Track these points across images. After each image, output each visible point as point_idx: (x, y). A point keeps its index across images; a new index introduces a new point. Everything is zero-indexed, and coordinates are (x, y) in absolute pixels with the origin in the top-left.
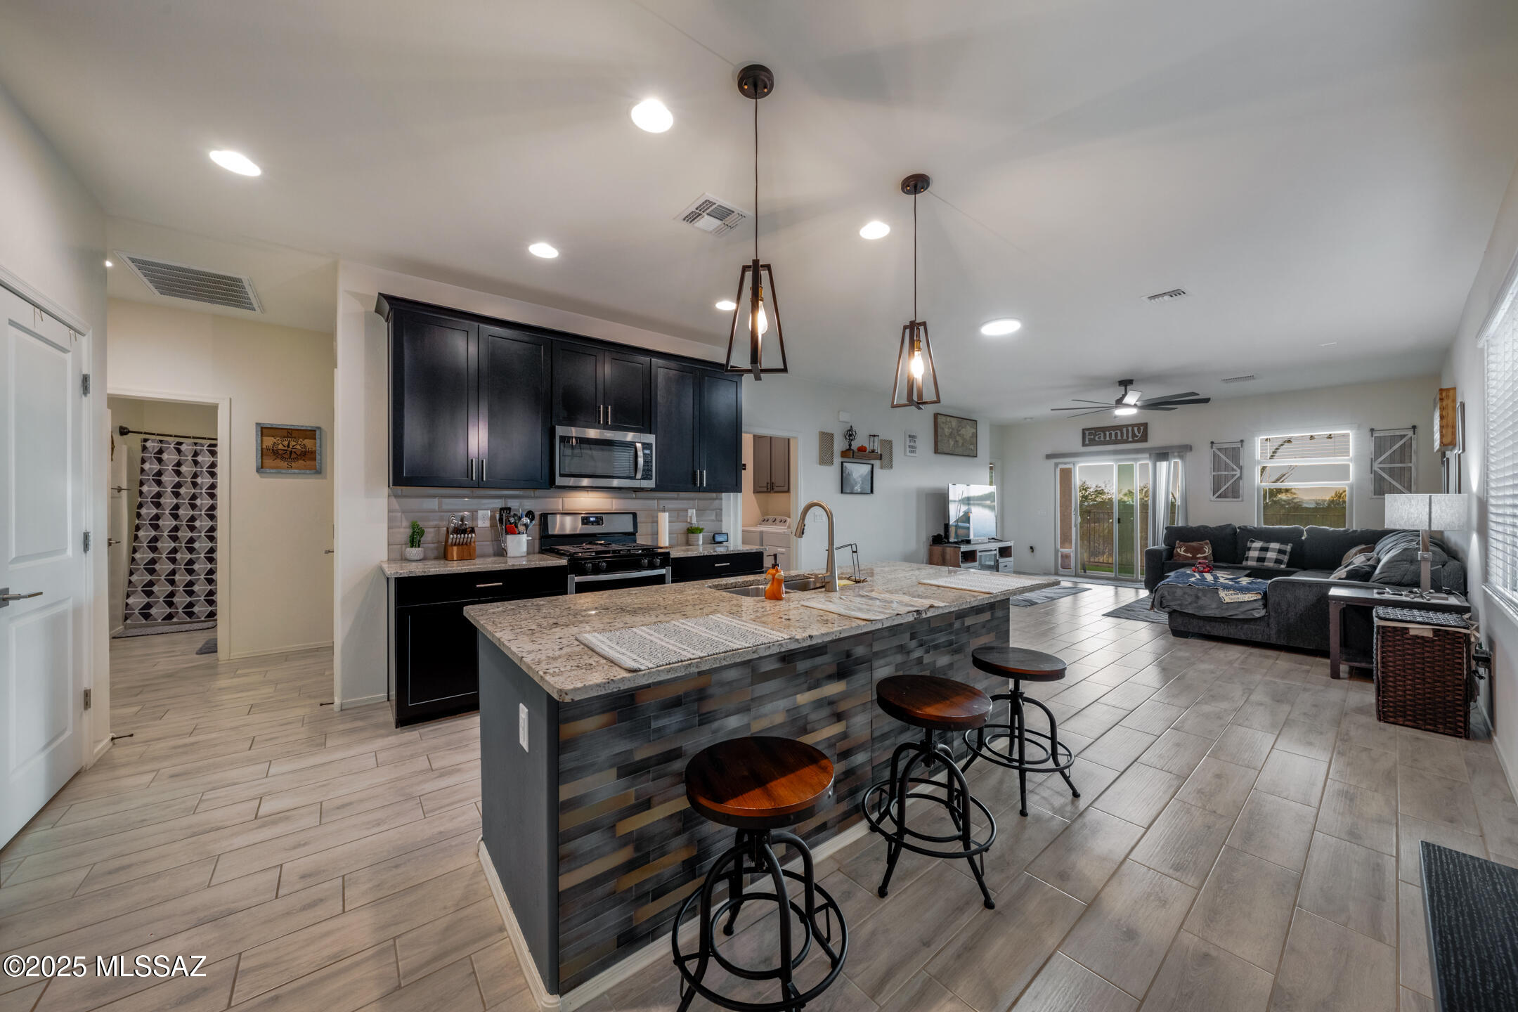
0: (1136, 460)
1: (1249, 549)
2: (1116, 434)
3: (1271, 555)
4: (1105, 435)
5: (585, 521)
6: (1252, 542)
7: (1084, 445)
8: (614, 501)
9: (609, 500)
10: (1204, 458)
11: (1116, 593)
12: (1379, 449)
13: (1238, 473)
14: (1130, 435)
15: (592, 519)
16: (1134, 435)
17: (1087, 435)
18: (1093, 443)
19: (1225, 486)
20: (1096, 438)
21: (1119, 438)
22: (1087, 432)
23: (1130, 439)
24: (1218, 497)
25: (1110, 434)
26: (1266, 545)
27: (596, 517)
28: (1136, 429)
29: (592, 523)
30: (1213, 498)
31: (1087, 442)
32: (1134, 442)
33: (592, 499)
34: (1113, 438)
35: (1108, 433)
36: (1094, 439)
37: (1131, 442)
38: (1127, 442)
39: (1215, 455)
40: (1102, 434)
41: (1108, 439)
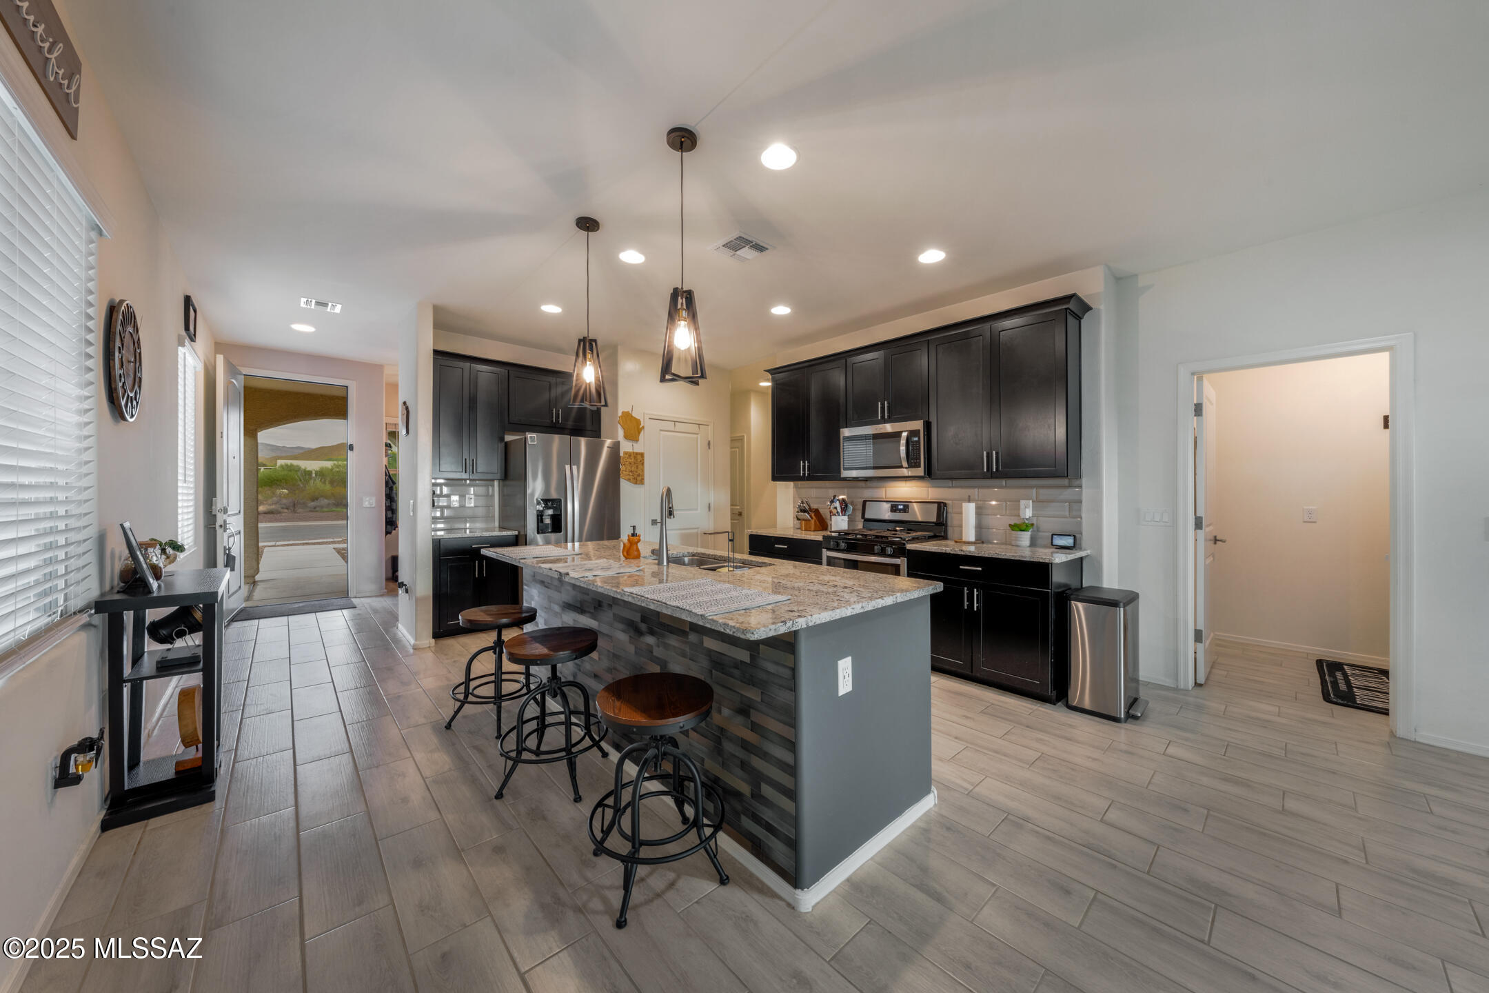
5: (894, 509)
8: (930, 489)
9: (925, 489)
15: (901, 507)
27: (904, 506)
29: (900, 511)
33: (910, 489)
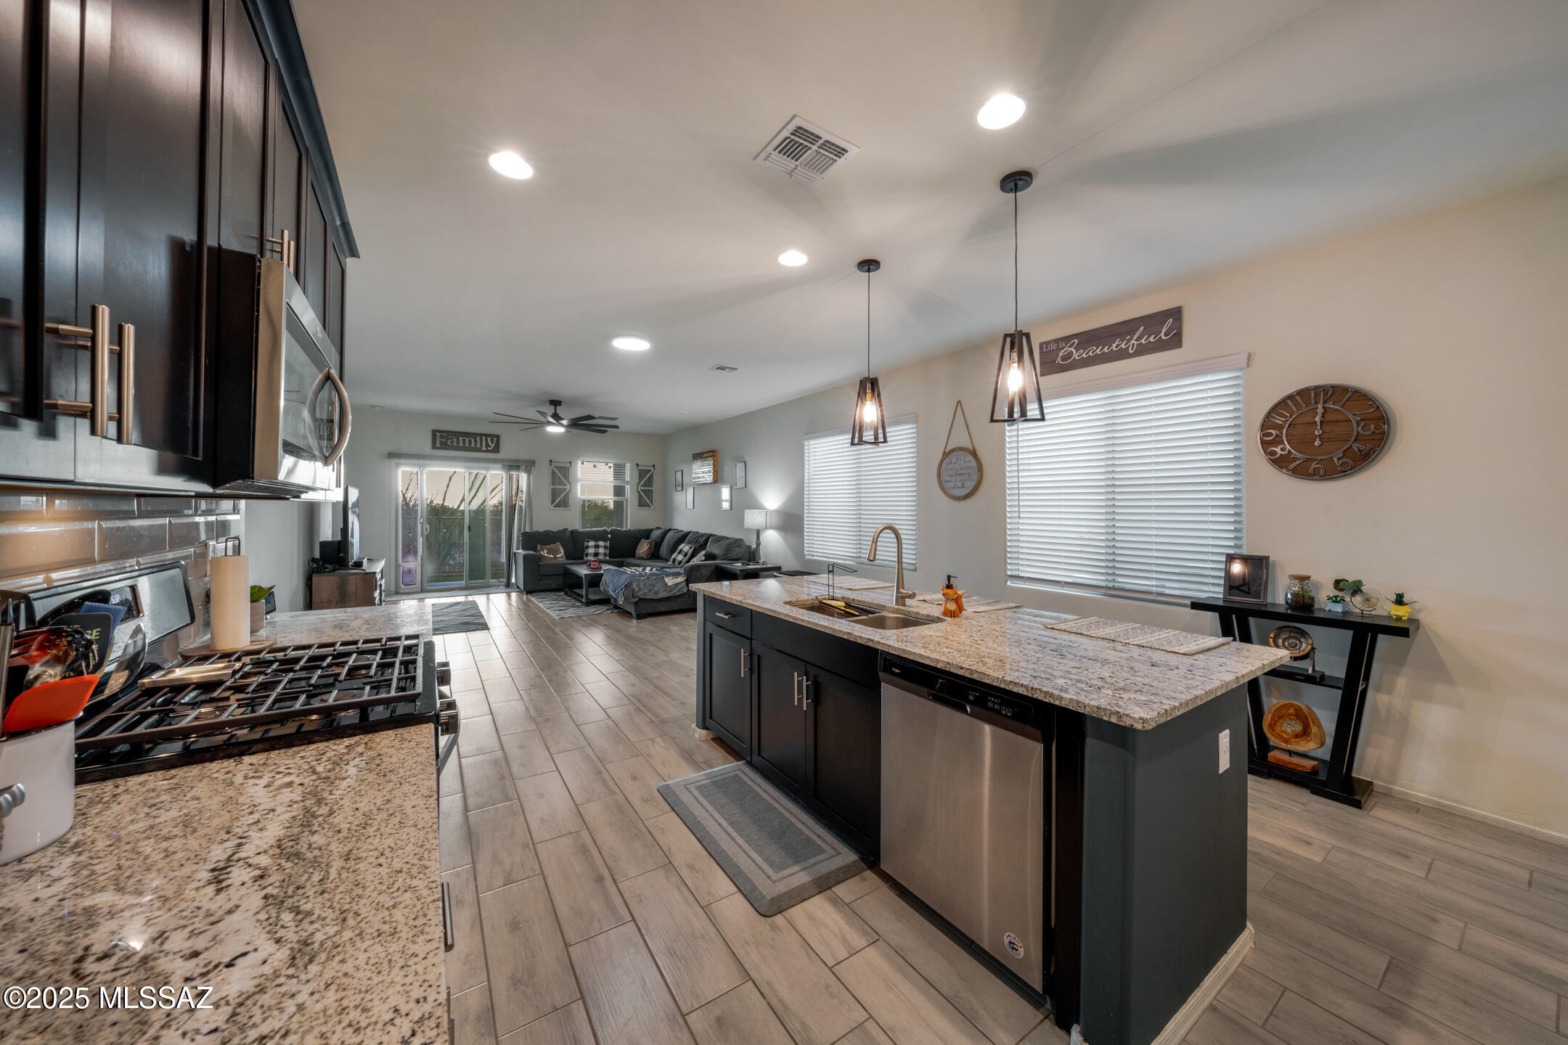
0: (488, 469)
1: (587, 547)
2: (470, 442)
3: (601, 550)
4: (458, 440)
6: (588, 541)
7: (434, 447)
10: (544, 471)
11: (488, 599)
12: (641, 478)
13: (568, 487)
14: (484, 444)
16: (487, 445)
17: (438, 437)
18: (444, 446)
19: (560, 499)
20: (449, 442)
21: (473, 445)
22: (438, 434)
23: (484, 448)
24: (555, 506)
25: (464, 441)
26: (597, 543)
28: (489, 439)
30: (551, 507)
31: (438, 445)
32: (487, 451)
34: (467, 444)
35: (461, 439)
36: (446, 443)
37: (484, 451)
38: (480, 450)
39: (553, 471)
40: (455, 440)
41: (461, 444)
